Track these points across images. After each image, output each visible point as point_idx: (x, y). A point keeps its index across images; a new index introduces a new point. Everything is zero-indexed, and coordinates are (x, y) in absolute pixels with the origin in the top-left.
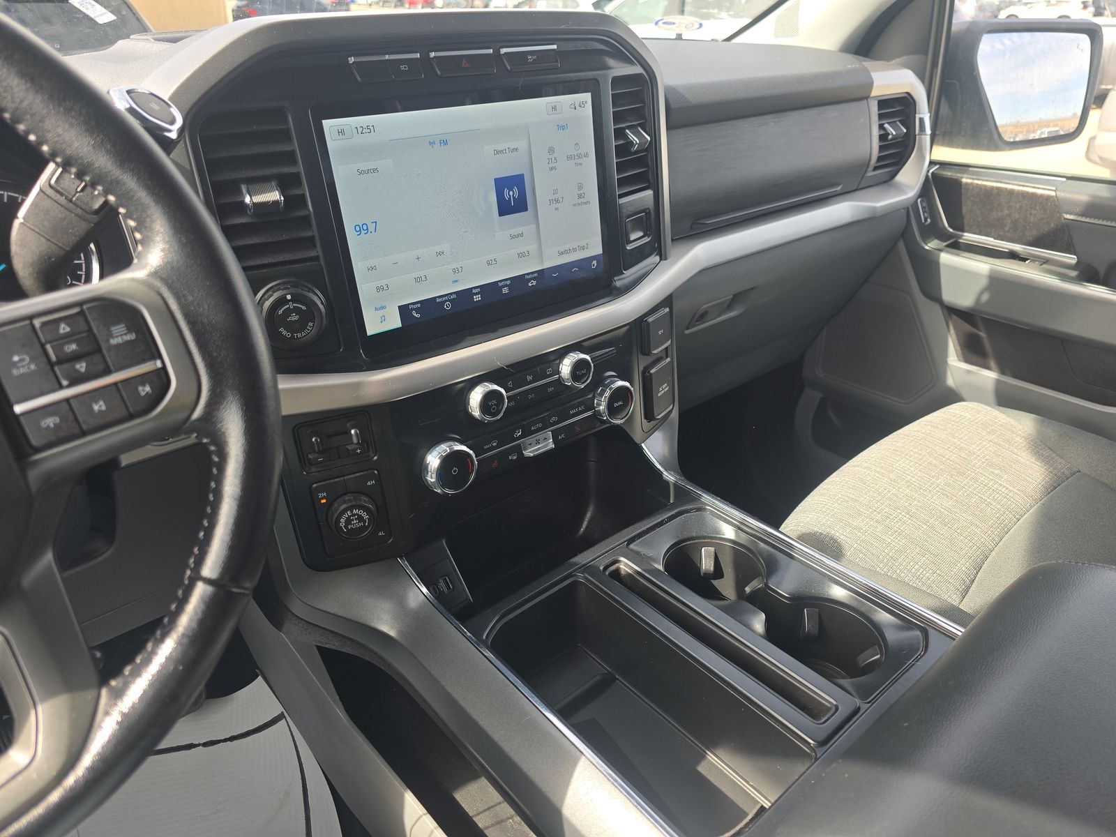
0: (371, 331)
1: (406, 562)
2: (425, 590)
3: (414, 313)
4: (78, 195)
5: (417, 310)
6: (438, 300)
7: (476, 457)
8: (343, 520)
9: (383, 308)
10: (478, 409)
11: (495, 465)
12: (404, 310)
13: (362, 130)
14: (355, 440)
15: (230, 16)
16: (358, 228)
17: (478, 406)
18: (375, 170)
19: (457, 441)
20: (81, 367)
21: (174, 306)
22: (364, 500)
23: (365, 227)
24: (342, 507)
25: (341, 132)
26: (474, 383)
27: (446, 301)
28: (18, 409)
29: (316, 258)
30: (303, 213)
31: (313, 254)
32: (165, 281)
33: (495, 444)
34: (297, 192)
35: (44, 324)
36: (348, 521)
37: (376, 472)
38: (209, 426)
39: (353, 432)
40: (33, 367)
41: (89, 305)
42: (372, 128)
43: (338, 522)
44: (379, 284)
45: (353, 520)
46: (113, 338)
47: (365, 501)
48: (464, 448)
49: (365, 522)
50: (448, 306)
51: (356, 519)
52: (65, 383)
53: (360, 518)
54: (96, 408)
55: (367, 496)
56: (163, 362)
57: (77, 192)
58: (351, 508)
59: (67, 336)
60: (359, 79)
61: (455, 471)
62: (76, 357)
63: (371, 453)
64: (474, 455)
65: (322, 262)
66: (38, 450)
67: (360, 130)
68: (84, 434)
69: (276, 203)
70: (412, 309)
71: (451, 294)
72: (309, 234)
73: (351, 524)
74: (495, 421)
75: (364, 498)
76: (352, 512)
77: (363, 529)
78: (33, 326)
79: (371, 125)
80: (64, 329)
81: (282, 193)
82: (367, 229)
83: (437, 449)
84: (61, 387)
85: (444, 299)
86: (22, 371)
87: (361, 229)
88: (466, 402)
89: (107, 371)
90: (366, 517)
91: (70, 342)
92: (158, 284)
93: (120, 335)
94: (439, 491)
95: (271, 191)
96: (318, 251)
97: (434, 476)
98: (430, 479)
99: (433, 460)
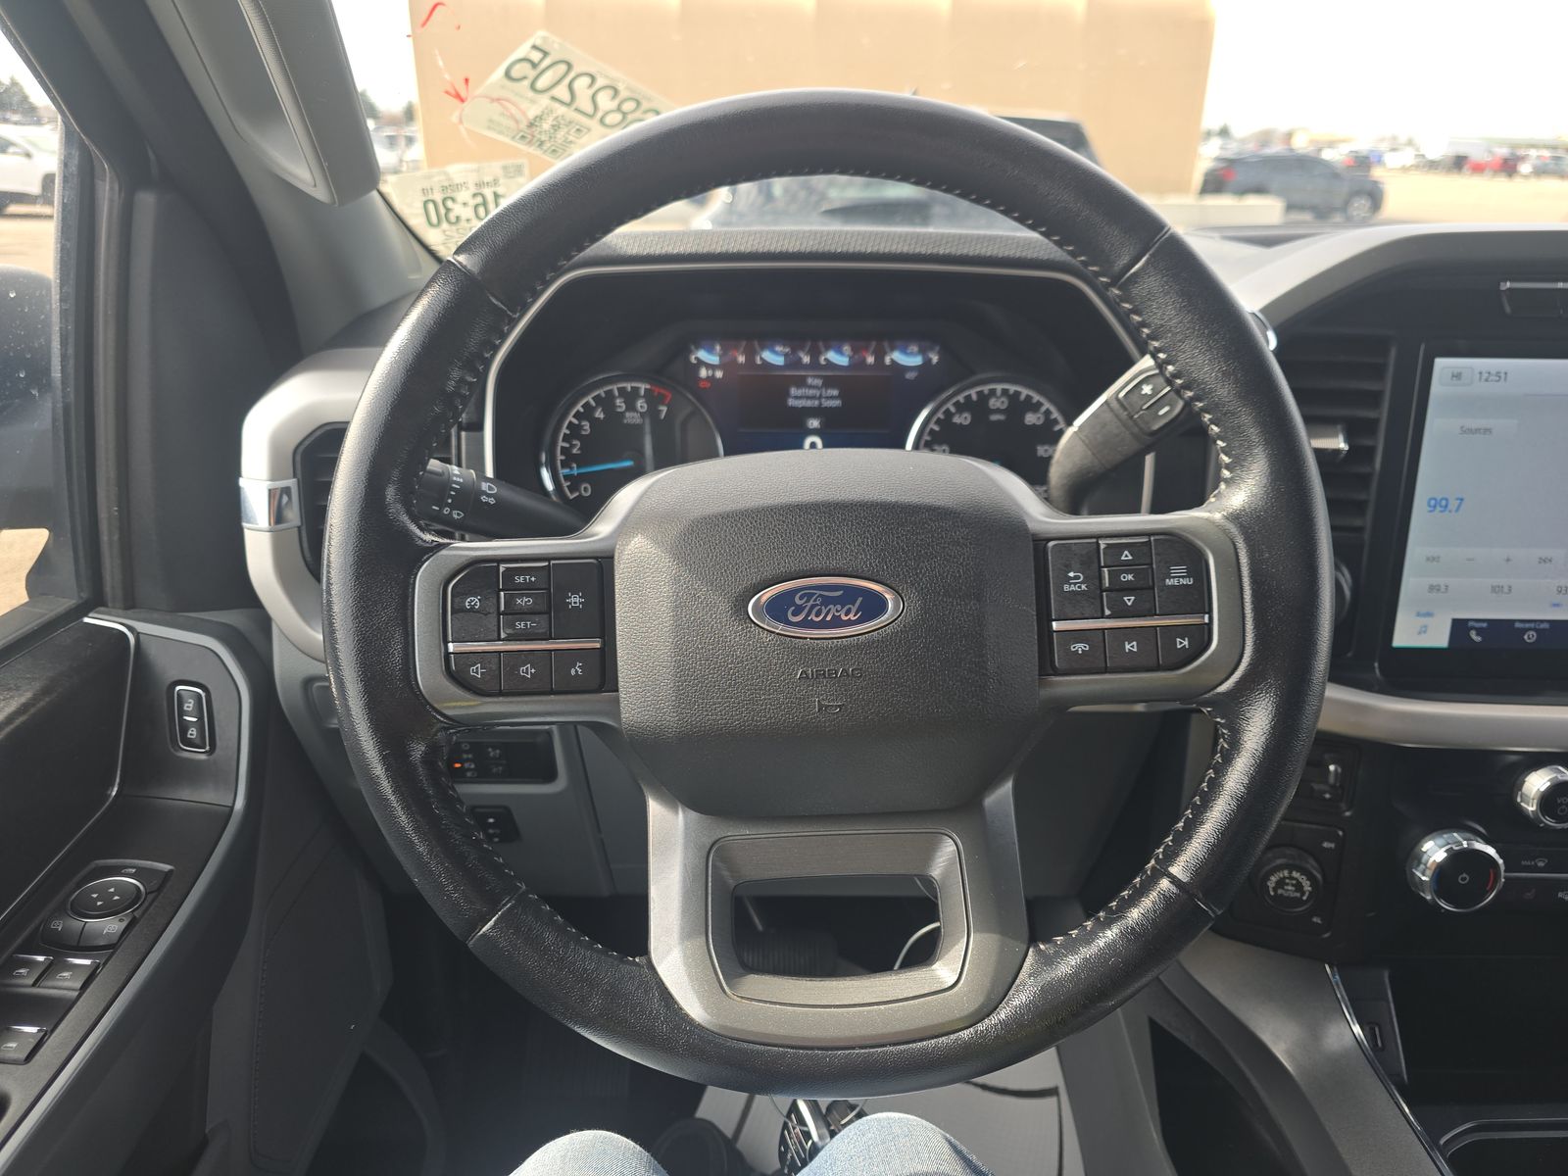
0: (1399, 641)
1: (1337, 977)
2: (1357, 1029)
3: (1473, 635)
4: (1141, 412)
5: (1479, 631)
6: (1517, 625)
7: (1505, 871)
8: (1273, 879)
9: (1429, 614)
10: (1535, 801)
11: (1529, 895)
12: (1459, 627)
13: (1487, 377)
14: (1332, 780)
15: (1197, 179)
16: (1433, 502)
17: (1537, 797)
18: (1487, 431)
19: (1482, 838)
20: (1129, 600)
21: (1244, 560)
22: (1311, 864)
23: (1444, 503)
24: (1279, 862)
25: (1457, 376)
26: (1537, 761)
27: (1530, 629)
28: (1055, 625)
29: (1360, 530)
30: (1364, 469)
31: (1358, 522)
32: (1245, 530)
33: (1541, 864)
34: (1368, 442)
35: (1109, 546)
36: (1281, 883)
37: (1341, 833)
38: (1233, 706)
39: (1332, 768)
40: (1083, 587)
41: (1157, 537)
42: (1503, 375)
43: (1267, 878)
44: (1434, 581)
45: (1287, 884)
46: (1170, 578)
47: (1312, 866)
48: (1491, 851)
49: (1303, 894)
50: (1530, 637)
51: (1293, 885)
52: (1107, 612)
53: (1299, 887)
54: (1128, 647)
55: (1317, 860)
56: (1211, 619)
57: (1142, 410)
58: (1291, 868)
59: (1127, 563)
60: (1508, 309)
61: (1464, 879)
62: (1128, 589)
63: (1343, 806)
64: (1502, 868)
65: (1367, 536)
66: (1057, 673)
67: (1485, 376)
68: (1106, 671)
69: (1337, 451)
70: (1473, 628)
71: (1542, 621)
72: (1362, 496)
73: (1283, 888)
74: (1555, 830)
75: (1312, 861)
76: (1290, 873)
77: (1298, 902)
78: (1098, 545)
79: (1503, 371)
80: (1126, 556)
81: (1347, 440)
82: (1446, 506)
83: (1445, 836)
84: (1102, 616)
85: (1527, 625)
86: (1073, 588)
87: (1437, 504)
88: (1517, 784)
89: (1152, 614)
90: (1307, 887)
91: (1127, 572)
92: (1234, 530)
93: (1178, 578)
94: (1429, 898)
95: (1335, 435)
96: (1368, 520)
97: (1429, 873)
98: (1418, 874)
99: (1434, 851)
